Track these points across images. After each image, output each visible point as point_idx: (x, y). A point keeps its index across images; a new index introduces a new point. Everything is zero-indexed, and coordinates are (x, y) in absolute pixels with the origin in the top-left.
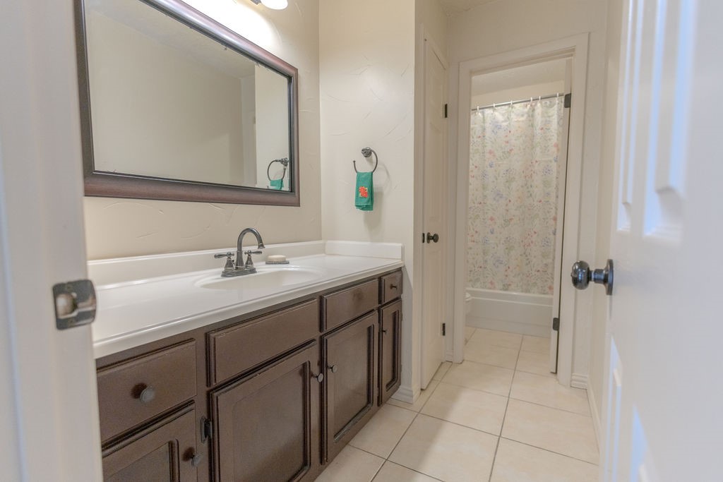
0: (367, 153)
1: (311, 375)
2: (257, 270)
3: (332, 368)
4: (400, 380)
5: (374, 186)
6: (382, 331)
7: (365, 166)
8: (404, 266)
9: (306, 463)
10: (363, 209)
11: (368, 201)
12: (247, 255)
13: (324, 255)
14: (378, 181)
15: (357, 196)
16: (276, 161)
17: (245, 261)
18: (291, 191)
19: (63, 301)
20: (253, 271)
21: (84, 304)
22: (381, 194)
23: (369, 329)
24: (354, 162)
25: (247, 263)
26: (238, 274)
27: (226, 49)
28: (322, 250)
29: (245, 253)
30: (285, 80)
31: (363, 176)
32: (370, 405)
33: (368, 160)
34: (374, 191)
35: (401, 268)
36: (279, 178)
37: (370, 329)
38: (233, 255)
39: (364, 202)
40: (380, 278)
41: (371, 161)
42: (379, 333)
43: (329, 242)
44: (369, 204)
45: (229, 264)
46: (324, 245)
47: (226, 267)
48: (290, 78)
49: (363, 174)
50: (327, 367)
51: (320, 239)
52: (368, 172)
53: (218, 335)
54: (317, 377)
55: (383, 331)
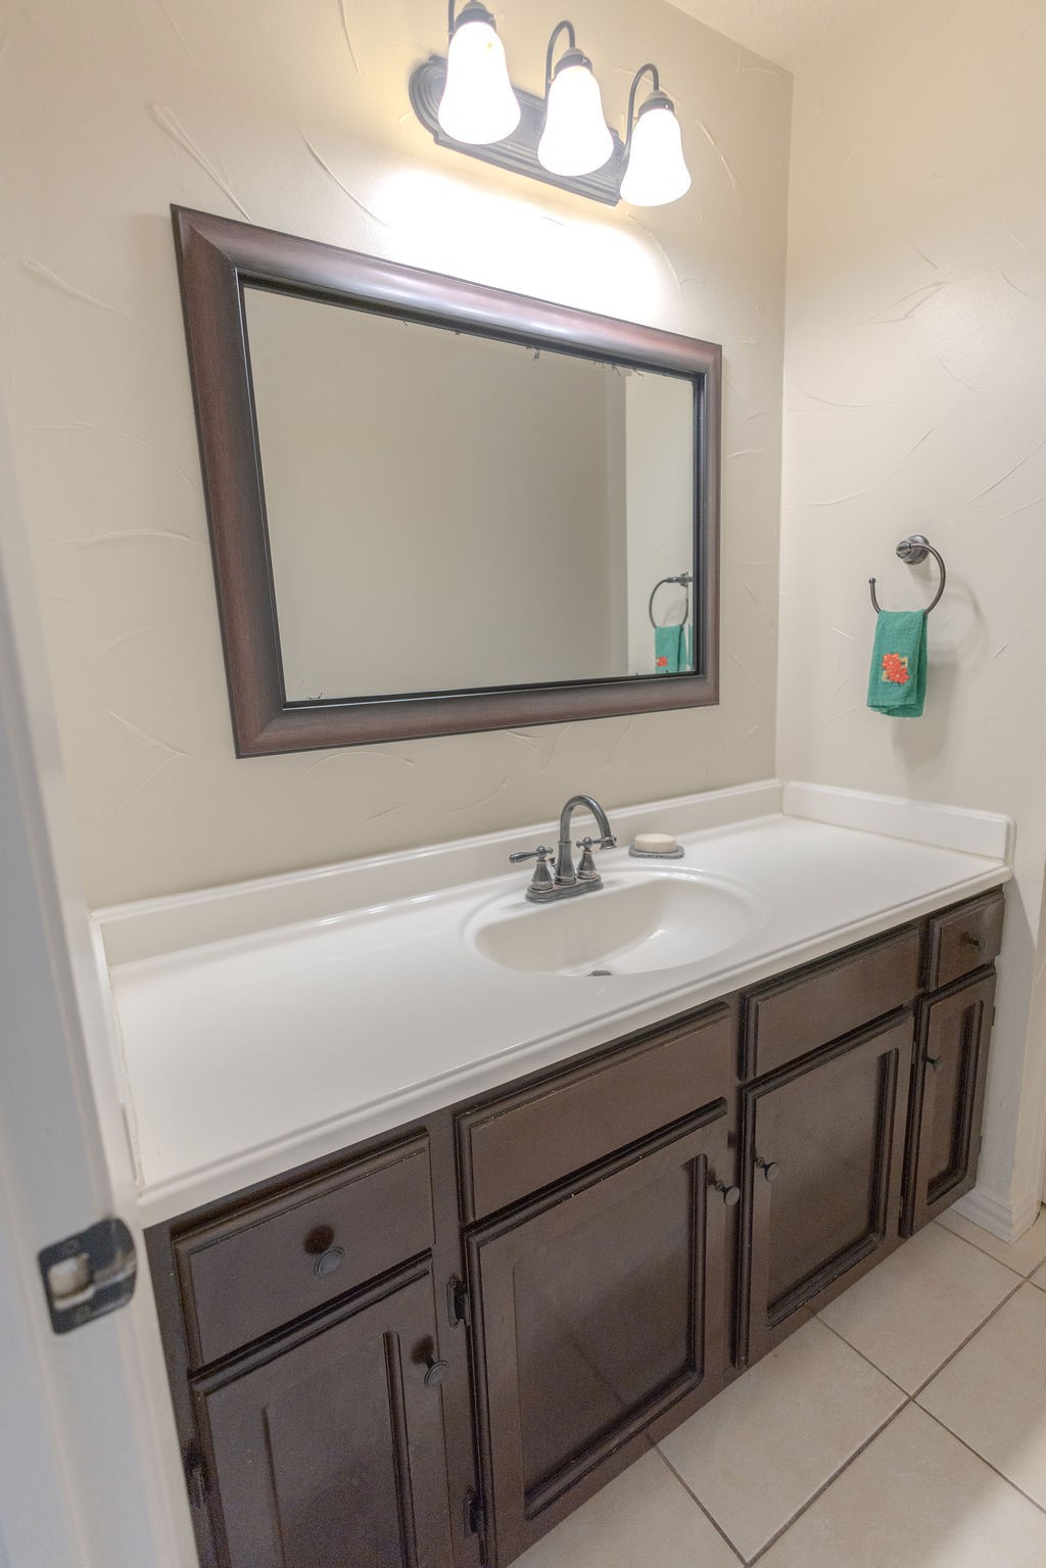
0: (915, 553)
1: (711, 1179)
2: (603, 881)
3: (766, 1167)
4: (975, 1173)
5: (929, 647)
6: (922, 1059)
7: (905, 591)
8: (1013, 881)
9: (691, 1365)
10: (891, 712)
11: (908, 694)
12: (583, 848)
13: (779, 816)
14: (947, 632)
15: (875, 679)
16: (670, 581)
17: (576, 862)
18: (697, 672)
19: (65, 1272)
20: (595, 885)
21: (107, 1271)
22: (952, 669)
23: (884, 1060)
24: (873, 582)
25: (581, 867)
26: (559, 896)
27: (537, 357)
28: (774, 805)
29: (578, 845)
30: (686, 387)
31: (897, 624)
32: (875, 1238)
33: (914, 572)
34: (930, 658)
35: (1001, 885)
36: (675, 623)
37: (885, 1063)
38: (551, 852)
39: (895, 697)
40: (928, 920)
41: (925, 577)
42: (914, 1068)
43: (793, 784)
44: (911, 701)
45: (542, 874)
46: (781, 790)
47: (535, 880)
48: (697, 379)
49: (898, 616)
50: (754, 1160)
51: (772, 776)
52: (915, 610)
53: (477, 1124)
54: (725, 1191)
55: (926, 1059)
